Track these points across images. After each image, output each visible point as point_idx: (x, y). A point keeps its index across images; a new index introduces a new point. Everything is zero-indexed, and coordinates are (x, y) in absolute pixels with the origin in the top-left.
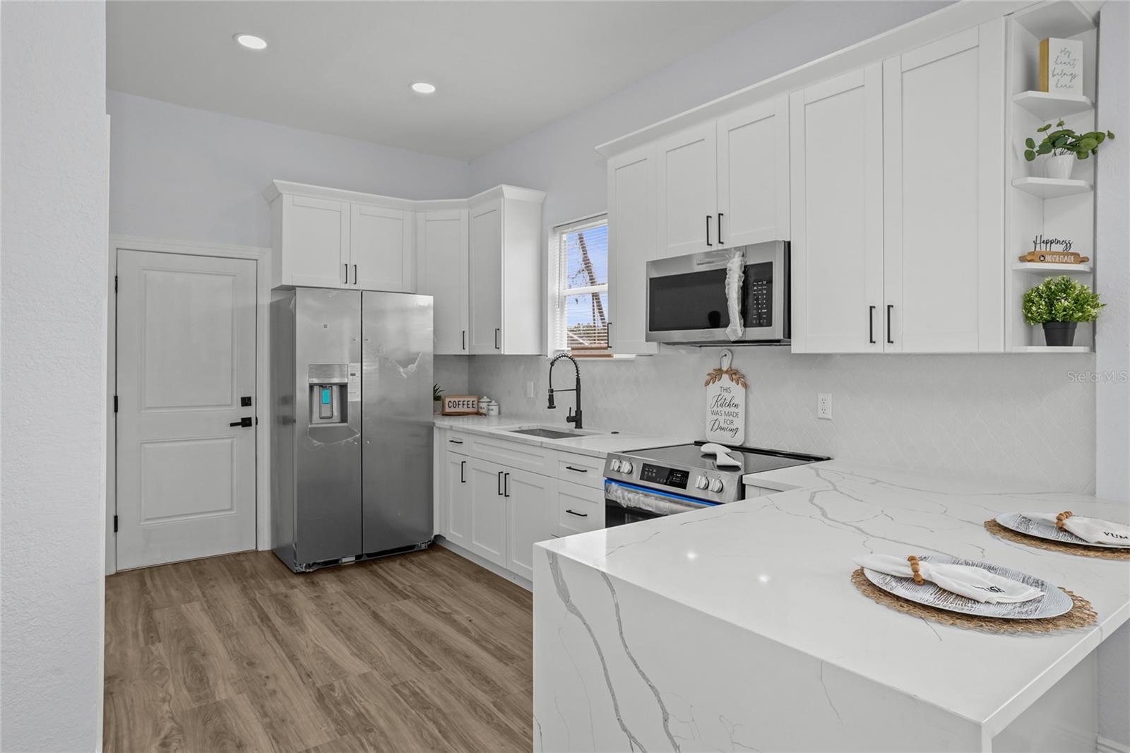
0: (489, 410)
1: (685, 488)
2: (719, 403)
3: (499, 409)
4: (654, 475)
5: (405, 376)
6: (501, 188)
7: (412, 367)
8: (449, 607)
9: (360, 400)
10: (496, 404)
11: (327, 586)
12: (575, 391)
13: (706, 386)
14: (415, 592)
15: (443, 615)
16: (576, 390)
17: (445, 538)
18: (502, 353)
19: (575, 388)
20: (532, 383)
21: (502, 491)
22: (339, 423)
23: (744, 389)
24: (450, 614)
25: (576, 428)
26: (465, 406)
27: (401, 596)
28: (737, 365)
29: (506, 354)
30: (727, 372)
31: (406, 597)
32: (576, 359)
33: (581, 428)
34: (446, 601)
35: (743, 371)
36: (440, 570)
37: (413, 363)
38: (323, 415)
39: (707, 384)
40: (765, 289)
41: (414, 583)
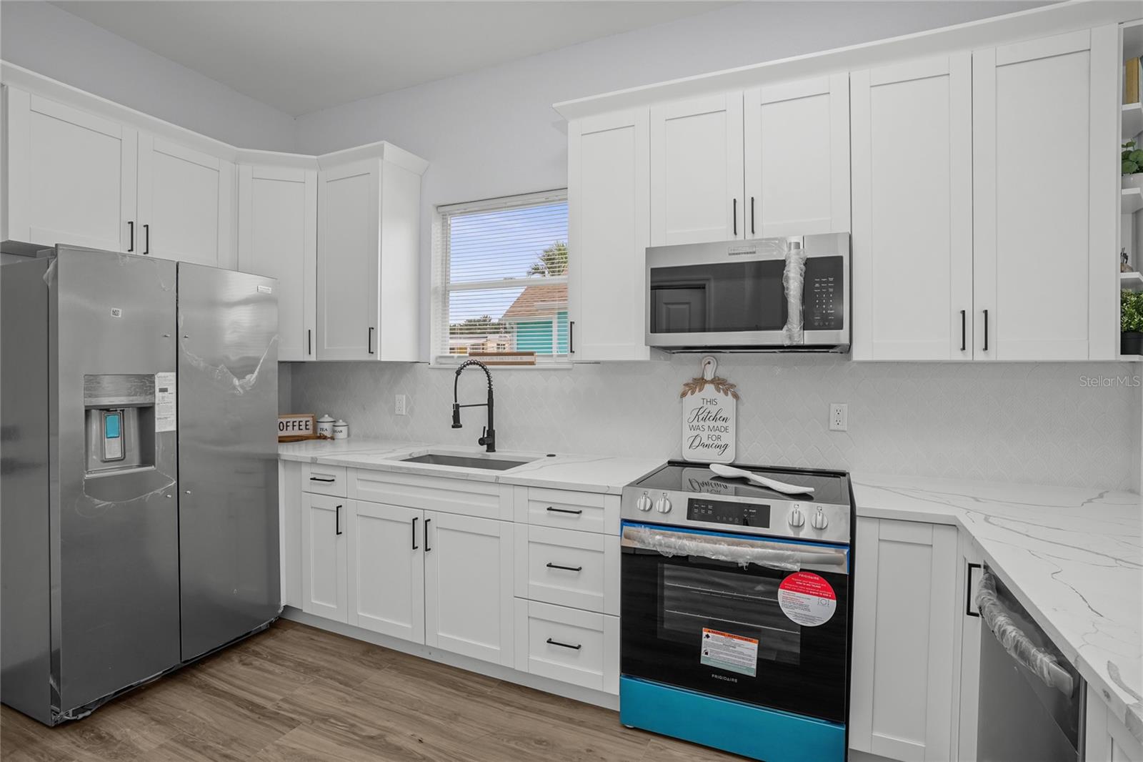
0: (334, 431)
1: (768, 526)
2: (701, 417)
3: (348, 429)
4: (710, 512)
5: (242, 391)
6: (383, 145)
7: (252, 378)
8: (372, 725)
9: (175, 429)
10: (345, 424)
11: (133, 737)
12: (487, 407)
13: (681, 397)
14: (298, 709)
15: (370, 741)
16: (488, 405)
17: (301, 610)
18: (379, 359)
19: (487, 403)
20: (404, 397)
21: (420, 542)
22: (139, 466)
23: (735, 400)
24: (382, 736)
25: (487, 451)
26: (296, 428)
27: (284, 724)
28: (723, 372)
29: (382, 360)
30: (712, 382)
31: (292, 723)
32: (488, 367)
33: (494, 451)
34: (358, 714)
35: (731, 381)
36: (310, 660)
37: (252, 372)
38: (108, 456)
39: (684, 395)
40: (831, 287)
41: (287, 692)
